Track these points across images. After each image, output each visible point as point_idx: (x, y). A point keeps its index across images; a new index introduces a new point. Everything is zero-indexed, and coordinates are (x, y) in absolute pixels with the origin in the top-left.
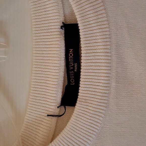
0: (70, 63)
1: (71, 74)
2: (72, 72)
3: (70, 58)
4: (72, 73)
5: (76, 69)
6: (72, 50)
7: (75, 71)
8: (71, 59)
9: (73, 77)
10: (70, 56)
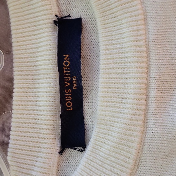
0: (66, 76)
1: (67, 93)
2: (69, 91)
3: (64, 68)
4: (69, 93)
5: (75, 85)
6: (68, 56)
7: (74, 88)
8: (66, 70)
9: (70, 98)
10: (65, 66)
